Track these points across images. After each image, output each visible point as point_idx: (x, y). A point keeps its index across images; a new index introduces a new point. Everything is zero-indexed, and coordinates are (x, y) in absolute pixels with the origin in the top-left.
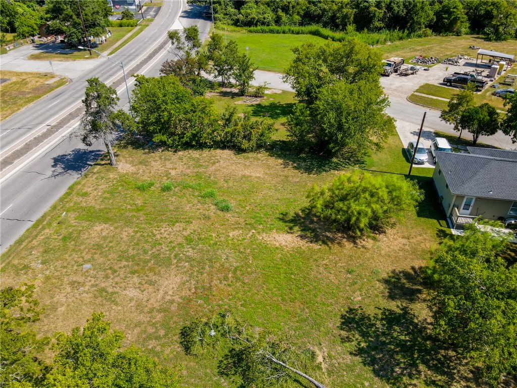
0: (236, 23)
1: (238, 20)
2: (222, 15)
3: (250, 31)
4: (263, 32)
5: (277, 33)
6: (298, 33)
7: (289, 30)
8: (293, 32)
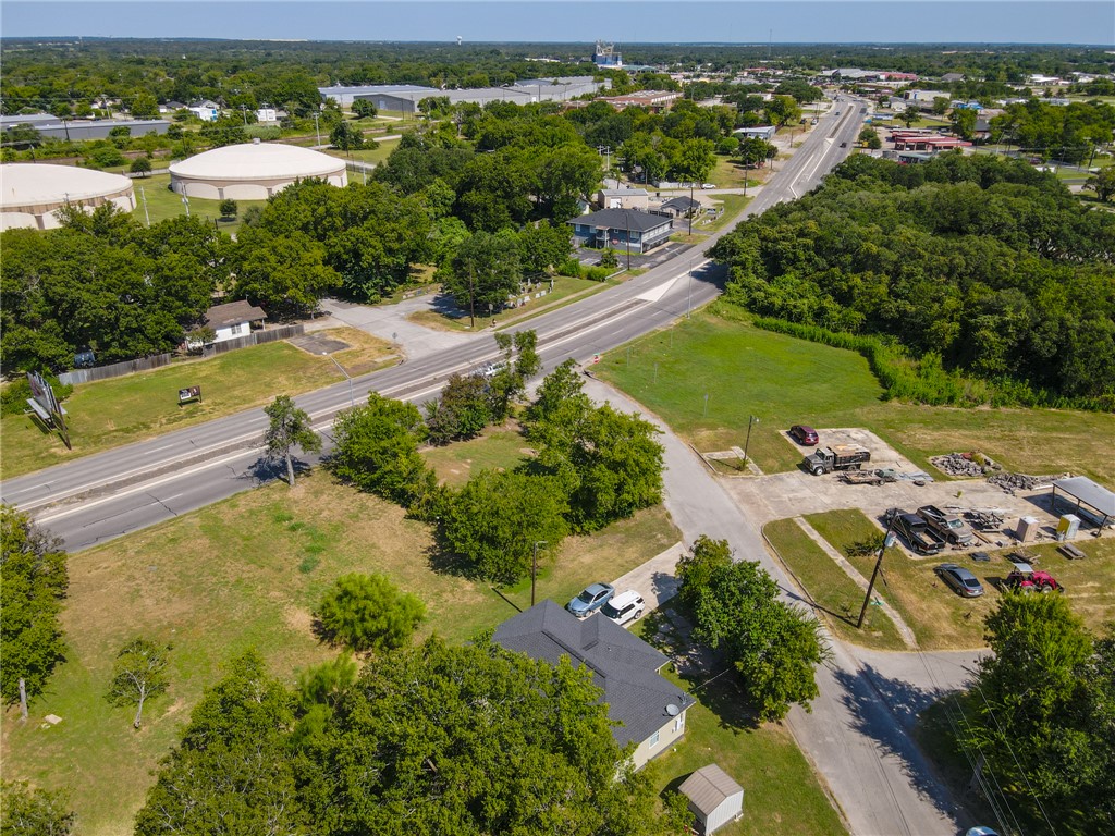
0: (752, 306)
1: (754, 301)
2: (738, 287)
3: (756, 325)
4: (778, 329)
5: (801, 337)
6: (837, 345)
7: (824, 336)
8: (828, 342)
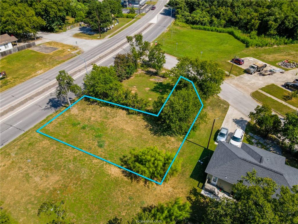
0: (187, 22)
1: (188, 20)
2: (181, 16)
3: (192, 28)
4: (200, 29)
5: (208, 31)
6: (220, 32)
7: (216, 29)
8: (217, 31)
